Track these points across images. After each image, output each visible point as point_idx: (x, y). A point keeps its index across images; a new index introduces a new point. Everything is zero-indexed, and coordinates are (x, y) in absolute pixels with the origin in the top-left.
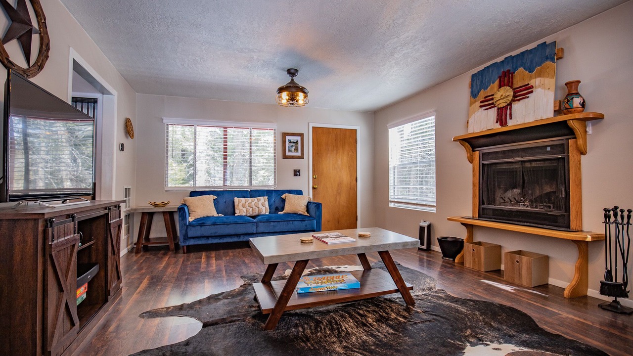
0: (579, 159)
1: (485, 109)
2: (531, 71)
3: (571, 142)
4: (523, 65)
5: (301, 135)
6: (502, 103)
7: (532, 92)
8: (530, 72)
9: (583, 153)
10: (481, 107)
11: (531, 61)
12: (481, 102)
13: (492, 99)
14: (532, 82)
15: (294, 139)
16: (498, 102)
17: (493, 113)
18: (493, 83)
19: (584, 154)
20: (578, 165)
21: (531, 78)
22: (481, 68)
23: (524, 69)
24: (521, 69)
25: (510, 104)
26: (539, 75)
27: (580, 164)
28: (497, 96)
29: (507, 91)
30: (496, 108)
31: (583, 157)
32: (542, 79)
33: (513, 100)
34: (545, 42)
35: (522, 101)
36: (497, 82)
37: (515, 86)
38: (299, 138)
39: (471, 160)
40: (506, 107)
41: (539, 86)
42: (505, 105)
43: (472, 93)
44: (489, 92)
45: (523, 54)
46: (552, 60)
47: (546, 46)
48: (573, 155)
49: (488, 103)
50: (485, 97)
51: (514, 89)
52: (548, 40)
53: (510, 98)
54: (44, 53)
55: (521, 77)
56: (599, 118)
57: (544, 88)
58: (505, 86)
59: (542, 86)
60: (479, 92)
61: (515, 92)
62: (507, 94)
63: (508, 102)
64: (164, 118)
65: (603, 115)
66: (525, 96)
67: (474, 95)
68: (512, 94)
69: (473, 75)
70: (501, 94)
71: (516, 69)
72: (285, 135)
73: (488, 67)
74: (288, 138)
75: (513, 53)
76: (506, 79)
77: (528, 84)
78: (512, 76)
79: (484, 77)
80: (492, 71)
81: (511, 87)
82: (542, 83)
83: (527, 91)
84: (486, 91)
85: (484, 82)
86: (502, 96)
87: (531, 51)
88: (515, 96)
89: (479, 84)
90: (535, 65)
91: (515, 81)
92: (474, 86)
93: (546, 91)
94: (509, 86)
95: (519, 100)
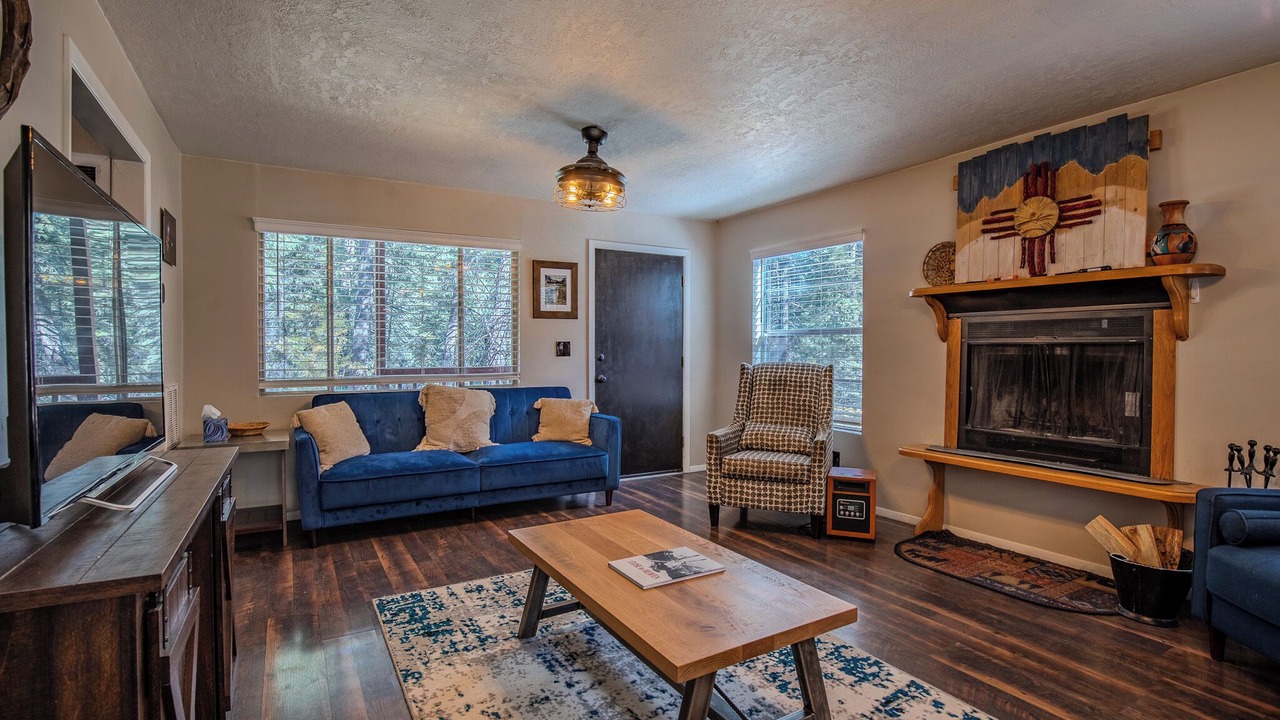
0: (1172, 348)
1: (993, 238)
2: (1095, 170)
3: (1158, 315)
4: (1076, 155)
5: (572, 267)
6: (1035, 230)
7: (1098, 213)
8: (1093, 172)
9: (1182, 336)
10: (985, 232)
11: (1096, 150)
12: (986, 222)
13: (1011, 219)
14: (1098, 193)
15: (557, 274)
16: (1025, 228)
17: (1011, 248)
18: (1010, 185)
19: (1184, 340)
20: (1171, 360)
21: (1095, 185)
22: (982, 150)
23: (1080, 163)
24: (1073, 164)
25: (1052, 232)
26: (1114, 180)
27: (1174, 357)
28: (1023, 214)
29: (1045, 206)
30: (1018, 238)
31: (1180, 344)
32: (1120, 189)
33: (1058, 226)
34: (1126, 115)
35: (1075, 230)
36: (1019, 185)
37: (1061, 197)
38: (567, 273)
39: (944, 336)
40: (1042, 239)
41: (1114, 202)
42: (1040, 233)
43: (961, 201)
44: (1000, 202)
45: (1076, 132)
46: (1143, 153)
47: (1128, 122)
48: (1160, 339)
49: (1000, 226)
50: (993, 214)
51: (1059, 203)
52: (1132, 110)
53: (1053, 222)
54: (17, 52)
55: (1073, 178)
56: (1216, 274)
57: (1124, 207)
58: (1037, 195)
59: (1121, 202)
60: (977, 200)
61: (1062, 211)
62: (1046, 212)
63: (1049, 229)
64: (257, 220)
65: (1224, 270)
66: (1085, 220)
67: (966, 205)
68: (1056, 212)
69: (961, 164)
70: (1032, 211)
71: (1062, 161)
72: (537, 265)
73: (998, 151)
74: (544, 272)
75: (1054, 130)
76: (1040, 180)
77: (1090, 197)
78: (1054, 175)
79: (988, 173)
80: (1007, 161)
81: (1053, 199)
82: (1120, 195)
83: (1087, 210)
84: (995, 200)
85: (988, 181)
86: (1033, 214)
87: (1093, 129)
88: (1061, 218)
89: (976, 184)
90: (1103, 159)
91: (1060, 186)
92: (966, 188)
93: (1130, 215)
94: (1048, 196)
95: (1070, 226)
